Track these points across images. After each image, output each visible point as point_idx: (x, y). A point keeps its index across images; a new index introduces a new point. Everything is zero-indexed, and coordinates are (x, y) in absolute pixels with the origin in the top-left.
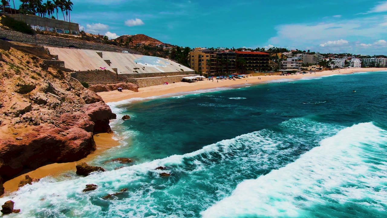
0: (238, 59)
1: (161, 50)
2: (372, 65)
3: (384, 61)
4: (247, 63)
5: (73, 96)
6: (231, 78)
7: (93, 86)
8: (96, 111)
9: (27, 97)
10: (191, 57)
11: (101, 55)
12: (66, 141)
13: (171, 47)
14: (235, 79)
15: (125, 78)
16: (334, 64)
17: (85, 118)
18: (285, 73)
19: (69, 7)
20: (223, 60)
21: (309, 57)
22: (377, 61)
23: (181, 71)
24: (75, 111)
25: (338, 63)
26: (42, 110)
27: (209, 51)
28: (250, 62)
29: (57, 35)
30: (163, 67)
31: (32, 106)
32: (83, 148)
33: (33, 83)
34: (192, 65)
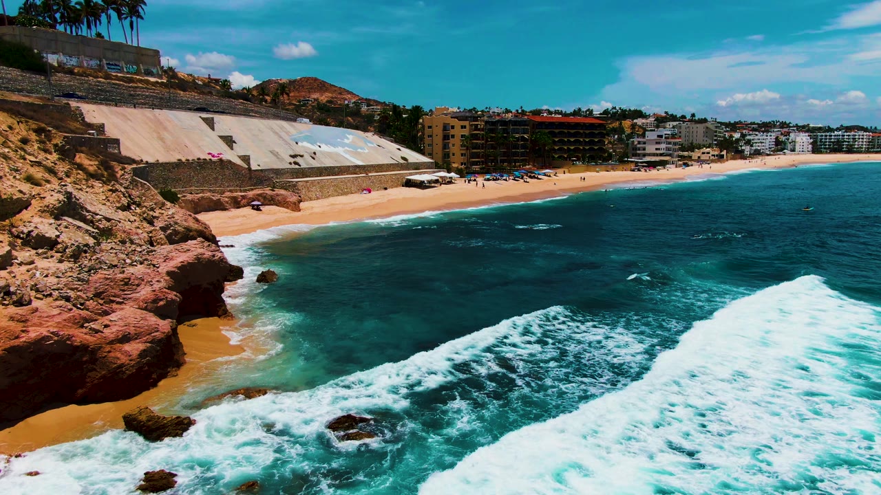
0: (533, 133)
1: (356, 113)
2: (837, 148)
3: (863, 139)
4: (554, 142)
5: (136, 224)
6: (519, 177)
7: (190, 198)
8: (189, 263)
9: (4, 230)
10: (426, 128)
11: (210, 123)
12: (101, 347)
13: (379, 107)
14: (529, 180)
15: (269, 179)
16: (752, 146)
17: (158, 281)
18: (644, 166)
19: (138, 11)
20: (500, 135)
21: (695, 130)
22: (848, 139)
23: (402, 161)
24: (131, 265)
25: (761, 143)
26: (42, 263)
27: (467, 114)
28: (561, 142)
29: (107, 77)
30: (359, 153)
31: (14, 253)
32: (148, 364)
33: (24, 194)
34: (427, 147)
